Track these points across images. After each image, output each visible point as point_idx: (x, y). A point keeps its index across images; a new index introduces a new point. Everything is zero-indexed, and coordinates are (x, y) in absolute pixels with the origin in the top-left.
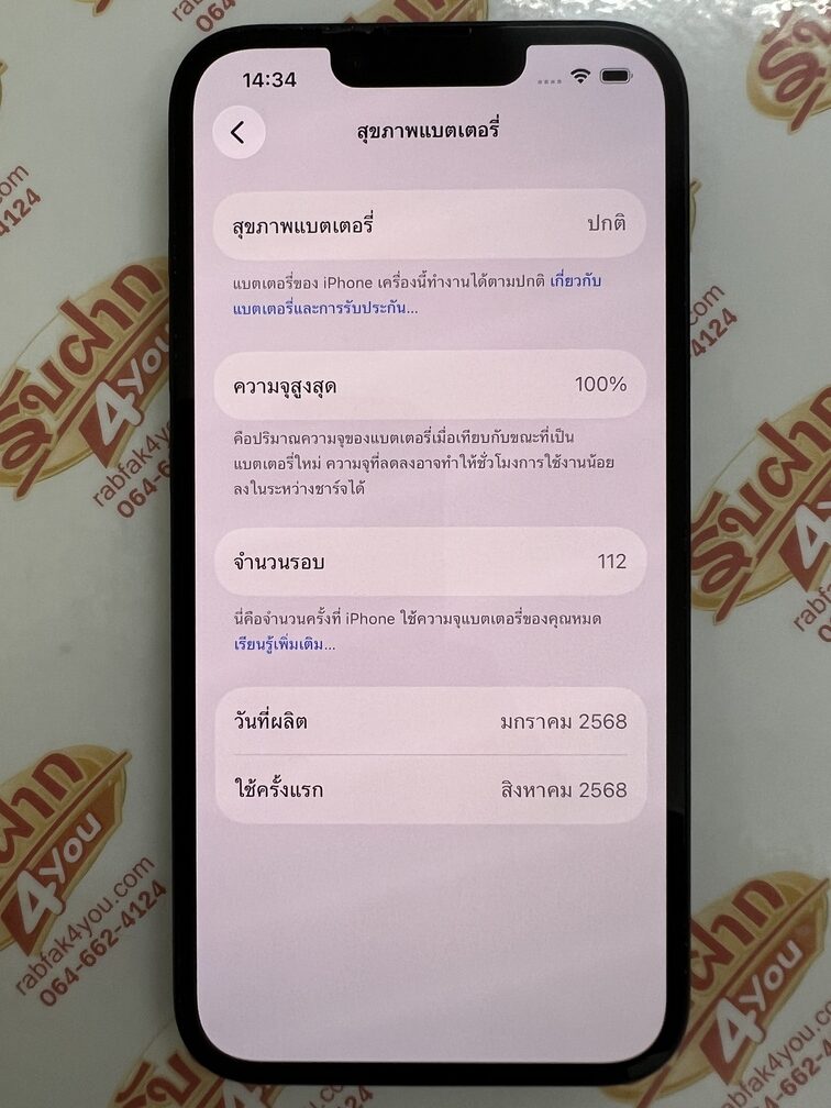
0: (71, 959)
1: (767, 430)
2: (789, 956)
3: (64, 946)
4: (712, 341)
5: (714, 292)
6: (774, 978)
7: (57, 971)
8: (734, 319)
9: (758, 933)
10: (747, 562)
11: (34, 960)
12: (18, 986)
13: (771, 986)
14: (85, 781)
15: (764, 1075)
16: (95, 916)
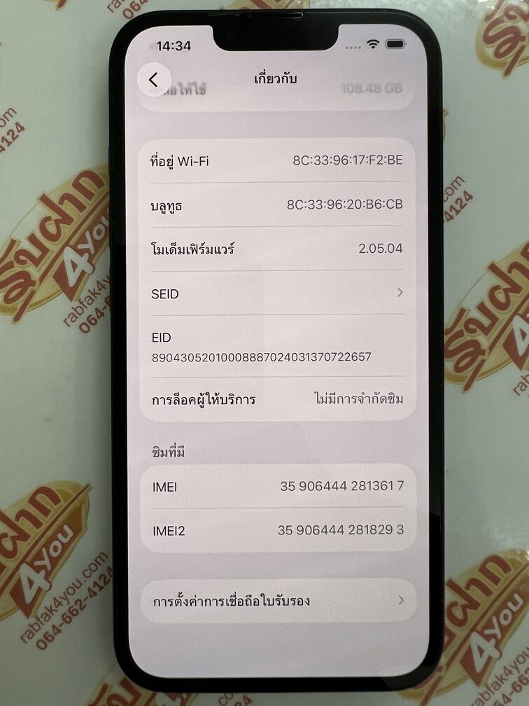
0: (56, 619)
1: (493, 268)
2: (515, 603)
3: (51, 611)
4: (458, 212)
5: (458, 180)
6: (506, 617)
7: (47, 627)
8: (471, 197)
9: (495, 589)
10: (483, 352)
11: (32, 620)
12: (22, 638)
13: (504, 623)
14: (63, 504)
15: (501, 679)
16: (71, 591)
